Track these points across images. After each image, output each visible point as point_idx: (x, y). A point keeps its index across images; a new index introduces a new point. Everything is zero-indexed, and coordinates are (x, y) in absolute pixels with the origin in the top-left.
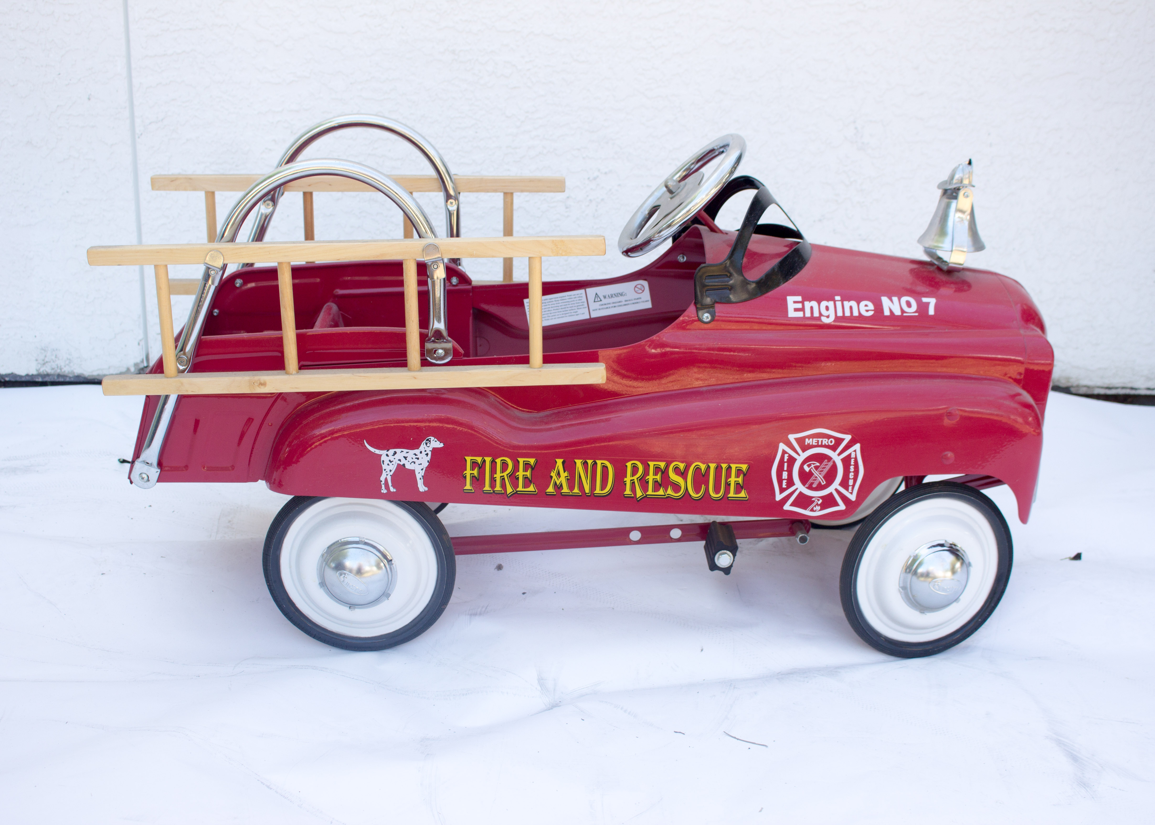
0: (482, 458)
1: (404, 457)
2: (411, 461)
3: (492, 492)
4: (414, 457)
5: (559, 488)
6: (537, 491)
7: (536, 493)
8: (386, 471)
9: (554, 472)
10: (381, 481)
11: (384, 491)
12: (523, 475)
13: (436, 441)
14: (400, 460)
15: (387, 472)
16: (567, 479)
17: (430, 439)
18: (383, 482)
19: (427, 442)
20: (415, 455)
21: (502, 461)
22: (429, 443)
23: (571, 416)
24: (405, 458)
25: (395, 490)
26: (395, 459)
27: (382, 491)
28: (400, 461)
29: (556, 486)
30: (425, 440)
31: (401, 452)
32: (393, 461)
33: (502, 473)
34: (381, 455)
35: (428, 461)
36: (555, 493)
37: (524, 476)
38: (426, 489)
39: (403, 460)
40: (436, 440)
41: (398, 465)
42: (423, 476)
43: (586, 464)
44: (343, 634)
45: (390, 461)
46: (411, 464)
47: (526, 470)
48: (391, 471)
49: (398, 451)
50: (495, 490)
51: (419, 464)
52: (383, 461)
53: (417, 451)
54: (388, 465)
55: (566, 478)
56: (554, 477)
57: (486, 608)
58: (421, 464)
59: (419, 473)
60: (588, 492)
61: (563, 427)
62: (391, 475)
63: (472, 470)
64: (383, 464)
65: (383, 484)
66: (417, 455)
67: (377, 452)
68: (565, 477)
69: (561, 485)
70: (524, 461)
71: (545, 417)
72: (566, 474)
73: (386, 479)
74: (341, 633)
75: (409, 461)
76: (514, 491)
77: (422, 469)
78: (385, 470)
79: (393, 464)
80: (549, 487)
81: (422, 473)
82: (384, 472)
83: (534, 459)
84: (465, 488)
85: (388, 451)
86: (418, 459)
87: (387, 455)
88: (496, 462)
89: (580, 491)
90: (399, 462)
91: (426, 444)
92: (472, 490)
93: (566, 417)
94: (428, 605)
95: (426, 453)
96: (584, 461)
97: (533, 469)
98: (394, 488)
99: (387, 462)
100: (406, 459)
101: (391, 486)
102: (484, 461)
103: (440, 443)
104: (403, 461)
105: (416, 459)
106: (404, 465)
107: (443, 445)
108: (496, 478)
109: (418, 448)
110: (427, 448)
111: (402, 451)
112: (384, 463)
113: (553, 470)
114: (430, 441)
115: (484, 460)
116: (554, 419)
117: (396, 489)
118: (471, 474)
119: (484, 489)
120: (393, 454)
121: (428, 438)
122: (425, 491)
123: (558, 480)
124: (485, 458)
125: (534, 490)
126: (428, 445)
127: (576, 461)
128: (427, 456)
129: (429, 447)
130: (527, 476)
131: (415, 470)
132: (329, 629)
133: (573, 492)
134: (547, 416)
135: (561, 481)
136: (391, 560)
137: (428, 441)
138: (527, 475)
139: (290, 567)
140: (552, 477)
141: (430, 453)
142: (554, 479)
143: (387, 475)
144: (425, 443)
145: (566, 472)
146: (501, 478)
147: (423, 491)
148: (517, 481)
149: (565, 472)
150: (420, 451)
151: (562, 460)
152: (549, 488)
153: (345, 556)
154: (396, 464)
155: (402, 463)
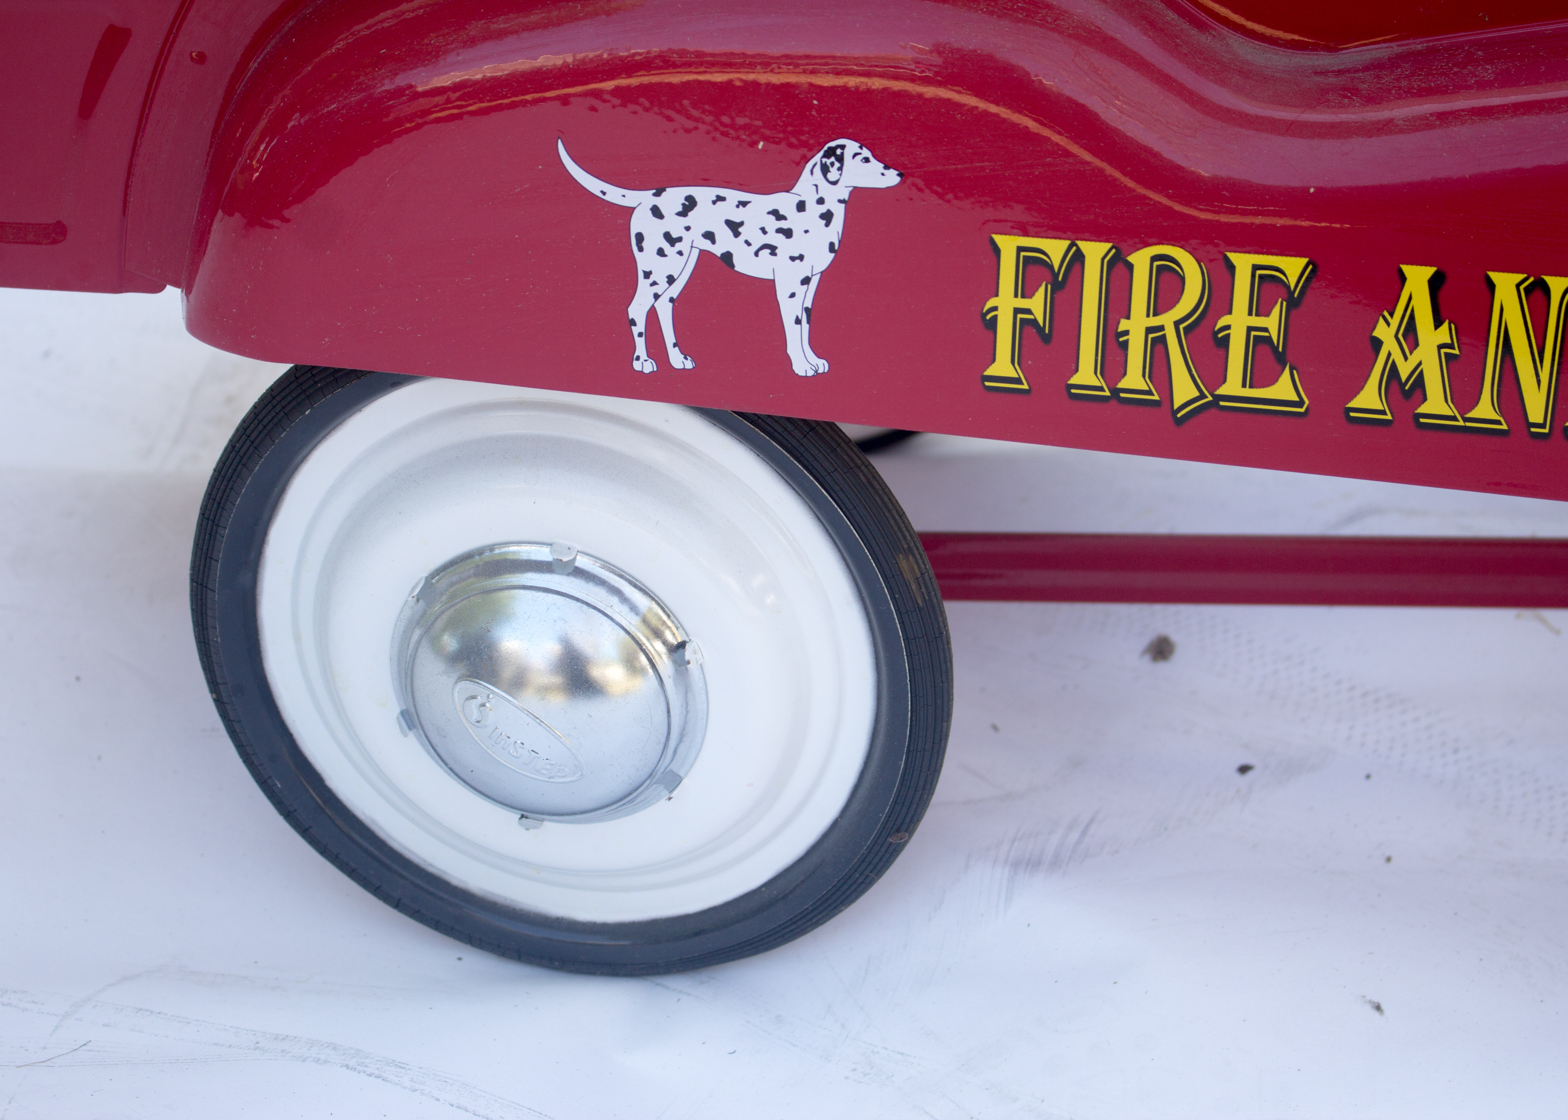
0: (1066, 243)
1: (729, 223)
2: (759, 240)
3: (1107, 393)
4: (772, 224)
5: (1407, 395)
6: (1307, 402)
7: (1302, 410)
8: (652, 278)
9: (1388, 324)
10: (633, 323)
11: (644, 365)
12: (1250, 329)
13: (867, 160)
14: (709, 236)
15: (654, 284)
16: (1446, 354)
17: (843, 147)
18: (640, 327)
19: (829, 161)
20: (776, 214)
21: (1156, 264)
22: (837, 165)
23: (1488, 72)
24: (735, 227)
25: (689, 365)
26: (688, 228)
27: (637, 366)
28: (713, 242)
29: (1394, 384)
30: (821, 153)
31: (714, 202)
32: (680, 239)
33: (1155, 315)
34: (631, 210)
35: (832, 245)
36: (1389, 417)
37: (1253, 333)
38: (823, 366)
39: (724, 234)
40: (866, 153)
41: (703, 254)
42: (807, 310)
43: (1538, 294)
44: (508, 903)
45: (667, 236)
46: (756, 254)
47: (1260, 307)
48: (671, 280)
49: (704, 194)
50: (1121, 385)
51: (793, 259)
52: (640, 237)
53: (784, 201)
54: (661, 252)
55: (1443, 351)
56: (1390, 345)
57: (1084, 833)
58: (801, 258)
59: (793, 295)
60: (1541, 421)
61: (1443, 117)
62: (672, 300)
63: (1023, 297)
64: (641, 249)
65: (640, 335)
66: (784, 218)
67: (615, 195)
68: (1440, 347)
69: (1419, 382)
70: (1256, 268)
71: (1366, 69)
72: (1444, 334)
73: (652, 315)
74: (500, 900)
75: (748, 243)
76: (1202, 396)
77: (806, 281)
78: (647, 275)
79: (680, 253)
80: (1362, 387)
81: (807, 296)
82: (643, 283)
83: (1304, 261)
84: (990, 371)
85: (657, 194)
86: (788, 233)
87: (657, 212)
88: (1130, 267)
89: (1502, 414)
90: (706, 245)
91: (825, 170)
92: (1018, 381)
93: (1465, 71)
94: (835, 824)
95: (823, 209)
96: (1532, 279)
97: (1293, 303)
98: (685, 354)
99: (654, 240)
100: (737, 234)
101: (675, 345)
102: (1079, 258)
103: (886, 167)
104: (725, 243)
105: (781, 236)
106: (727, 257)
107: (898, 179)
108: (1126, 333)
109: (788, 189)
110: (826, 190)
111: (720, 199)
112: (644, 244)
113: (1386, 313)
114: (840, 159)
115: (1079, 250)
116: (1404, 83)
117: (693, 360)
118: (1017, 311)
119: (1074, 380)
120: (680, 209)
121: (832, 144)
122: (817, 375)
123: (1406, 358)
124: (1080, 244)
125: (1296, 399)
126: (833, 175)
127: (1496, 276)
128: (827, 225)
129: (834, 183)
130: (1266, 334)
131: (773, 281)
132: (455, 882)
133: (1469, 415)
134: (1376, 66)
135: (1420, 364)
136: (682, 645)
137: (833, 159)
138: (1265, 330)
139: (297, 638)
140: (1377, 344)
141: (839, 212)
142: (1389, 354)
143: (657, 296)
144: (818, 167)
145: (1446, 325)
146: (1151, 336)
147: (811, 373)
148: (1221, 352)
149: (1438, 324)
150: (797, 199)
151: (1430, 271)
152: (1362, 393)
153: (498, 614)
154: (695, 254)
155: (718, 250)
